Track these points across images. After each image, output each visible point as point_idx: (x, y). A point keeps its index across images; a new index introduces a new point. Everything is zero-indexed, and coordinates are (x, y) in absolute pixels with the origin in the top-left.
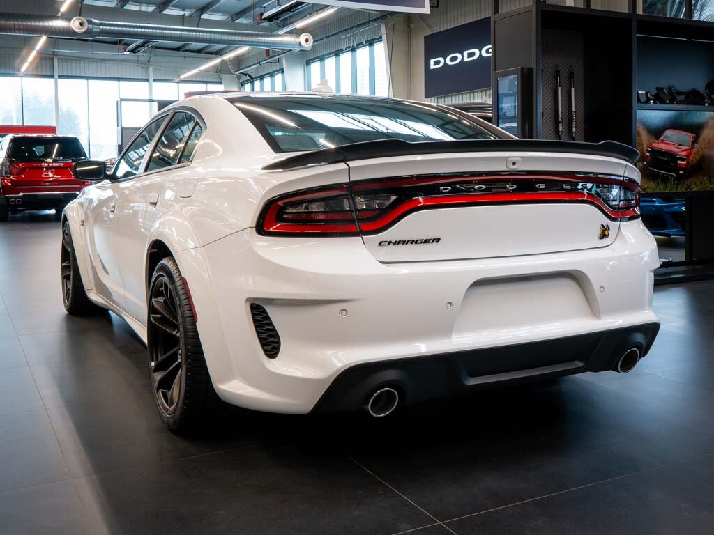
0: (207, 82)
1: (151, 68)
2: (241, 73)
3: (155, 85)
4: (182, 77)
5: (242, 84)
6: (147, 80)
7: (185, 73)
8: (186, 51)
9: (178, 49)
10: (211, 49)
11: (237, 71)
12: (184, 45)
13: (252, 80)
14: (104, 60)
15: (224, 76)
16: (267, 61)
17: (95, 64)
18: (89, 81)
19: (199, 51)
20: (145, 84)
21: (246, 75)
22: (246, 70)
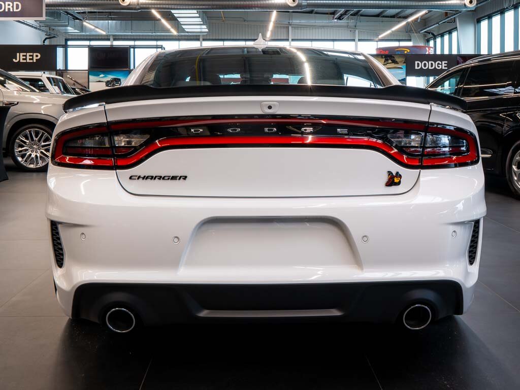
0: (399, 40)
1: (357, 31)
2: (425, 32)
3: (360, 43)
4: (380, 37)
5: (428, 41)
6: (354, 40)
7: (382, 34)
8: (384, 17)
9: (378, 16)
10: (403, 14)
11: (421, 30)
12: (382, 13)
13: (435, 37)
14: (323, 27)
15: (412, 35)
16: (444, 21)
17: (317, 30)
18: (313, 42)
19: (393, 17)
20: (353, 43)
21: (429, 33)
22: (428, 29)
